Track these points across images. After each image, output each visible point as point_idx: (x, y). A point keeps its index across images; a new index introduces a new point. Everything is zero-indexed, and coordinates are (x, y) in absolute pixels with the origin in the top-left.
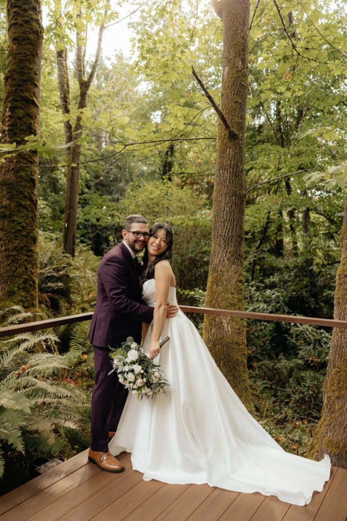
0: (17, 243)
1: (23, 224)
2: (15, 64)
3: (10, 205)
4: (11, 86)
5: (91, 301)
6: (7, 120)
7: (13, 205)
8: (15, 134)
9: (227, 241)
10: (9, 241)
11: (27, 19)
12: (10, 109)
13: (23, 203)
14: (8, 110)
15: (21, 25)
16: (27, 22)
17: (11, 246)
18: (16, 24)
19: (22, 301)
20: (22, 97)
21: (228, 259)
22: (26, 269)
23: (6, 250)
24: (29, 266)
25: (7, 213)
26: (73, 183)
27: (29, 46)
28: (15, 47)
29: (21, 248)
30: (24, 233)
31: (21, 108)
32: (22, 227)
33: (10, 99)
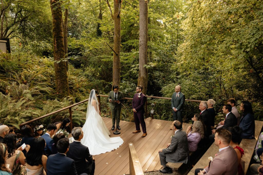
0: (63, 79)
1: (64, 73)
2: (56, 26)
3: (60, 68)
4: (56, 33)
5: (78, 88)
6: (56, 43)
7: (61, 68)
8: (59, 48)
9: (116, 80)
10: (61, 78)
11: (58, 12)
12: (56, 40)
13: (63, 67)
14: (55, 40)
15: (56, 14)
16: (58, 13)
17: (62, 80)
18: (55, 14)
19: (67, 94)
20: (59, 36)
21: (116, 84)
22: (66, 85)
23: (61, 81)
24: (67, 84)
25: (59, 71)
26: (65, 43)
27: (59, 20)
28: (55, 21)
29: (64, 80)
30: (65, 76)
31: (59, 40)
32: (64, 74)
33: (56, 37)
